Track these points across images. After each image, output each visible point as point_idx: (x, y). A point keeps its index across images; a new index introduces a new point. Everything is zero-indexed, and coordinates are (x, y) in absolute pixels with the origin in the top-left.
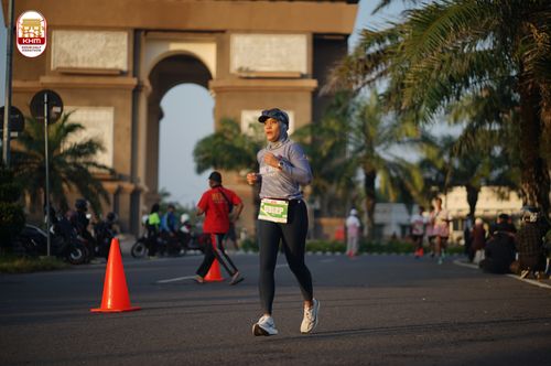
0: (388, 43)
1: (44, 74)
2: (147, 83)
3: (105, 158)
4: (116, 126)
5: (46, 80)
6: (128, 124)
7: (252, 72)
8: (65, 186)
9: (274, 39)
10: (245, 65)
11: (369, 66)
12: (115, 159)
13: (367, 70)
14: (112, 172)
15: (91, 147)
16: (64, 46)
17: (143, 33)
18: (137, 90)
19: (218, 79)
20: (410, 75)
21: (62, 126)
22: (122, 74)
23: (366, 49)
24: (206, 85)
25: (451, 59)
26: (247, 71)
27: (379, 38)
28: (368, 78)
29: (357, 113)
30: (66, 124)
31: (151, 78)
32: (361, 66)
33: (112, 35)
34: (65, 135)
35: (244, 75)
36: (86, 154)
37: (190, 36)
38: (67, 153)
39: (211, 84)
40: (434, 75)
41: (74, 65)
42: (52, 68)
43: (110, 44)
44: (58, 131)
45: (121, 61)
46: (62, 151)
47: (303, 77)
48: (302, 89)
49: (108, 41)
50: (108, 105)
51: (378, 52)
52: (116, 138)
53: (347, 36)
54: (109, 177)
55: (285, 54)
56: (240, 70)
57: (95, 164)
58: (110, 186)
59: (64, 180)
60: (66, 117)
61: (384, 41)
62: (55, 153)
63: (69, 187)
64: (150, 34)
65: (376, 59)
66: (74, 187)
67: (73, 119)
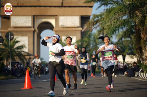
0: (100, 17)
1: (9, 28)
2: (37, 29)
3: (26, 50)
4: (29, 41)
5: (10, 29)
6: (32, 40)
7: (65, 26)
8: (15, 57)
9: (70, 17)
10: (63, 24)
11: (95, 23)
12: (29, 50)
13: (94, 24)
14: (28, 53)
15: (22, 47)
16: (14, 20)
17: (35, 17)
18: (34, 31)
19: (56, 28)
20: (106, 26)
21: (14, 41)
22: (30, 27)
23: (94, 19)
24: (52, 30)
25: (116, 22)
26: (63, 26)
27: (98, 16)
28: (94, 27)
29: (93, 36)
30: (15, 41)
31: (38, 28)
32: (93, 23)
33: (27, 17)
34: (15, 44)
35: (63, 27)
36: (21, 49)
37: (48, 17)
38: (15, 48)
39: (54, 29)
40: (112, 26)
41: (17, 25)
42: (11, 26)
43: (27, 20)
44: (13, 43)
45: (30, 24)
46: (14, 48)
47: (78, 27)
48: (78, 30)
49: (26, 19)
50: (27, 35)
51: (97, 20)
52: (29, 44)
53: (90, 16)
54: (27, 54)
55: (73, 21)
56: (62, 26)
57: (23, 51)
58: (27, 57)
59: (15, 56)
60: (15, 39)
61: (98, 17)
62: (13, 49)
63: (16, 58)
64: (37, 17)
65: (97, 22)
66: (18, 57)
67: (17, 40)
